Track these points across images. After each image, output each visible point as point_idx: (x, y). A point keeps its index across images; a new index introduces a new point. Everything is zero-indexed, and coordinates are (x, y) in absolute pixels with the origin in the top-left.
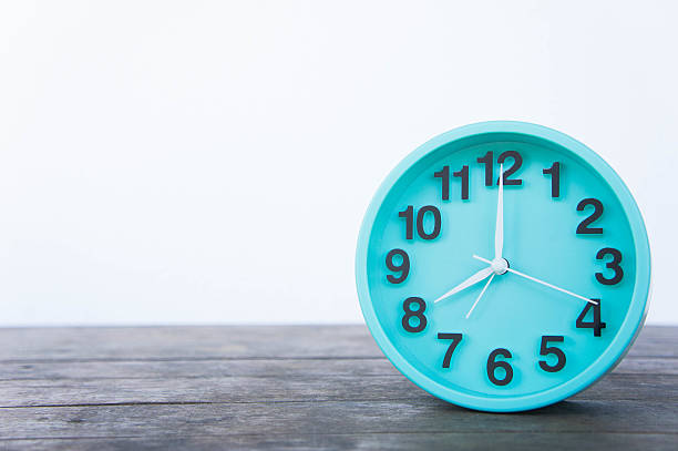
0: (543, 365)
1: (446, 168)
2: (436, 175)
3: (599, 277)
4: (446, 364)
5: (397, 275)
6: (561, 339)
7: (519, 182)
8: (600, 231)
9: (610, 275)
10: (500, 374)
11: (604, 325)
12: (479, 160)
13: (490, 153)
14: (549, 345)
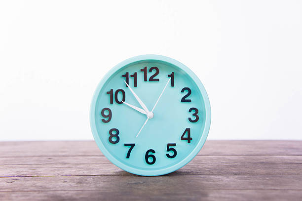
0: (168, 156)
1: (127, 73)
2: (123, 76)
3: (190, 119)
4: (128, 157)
5: (106, 119)
6: (175, 145)
7: (158, 80)
8: (190, 101)
9: (194, 118)
10: (150, 160)
11: (191, 139)
12: (142, 70)
13: (146, 68)
14: (170, 148)
